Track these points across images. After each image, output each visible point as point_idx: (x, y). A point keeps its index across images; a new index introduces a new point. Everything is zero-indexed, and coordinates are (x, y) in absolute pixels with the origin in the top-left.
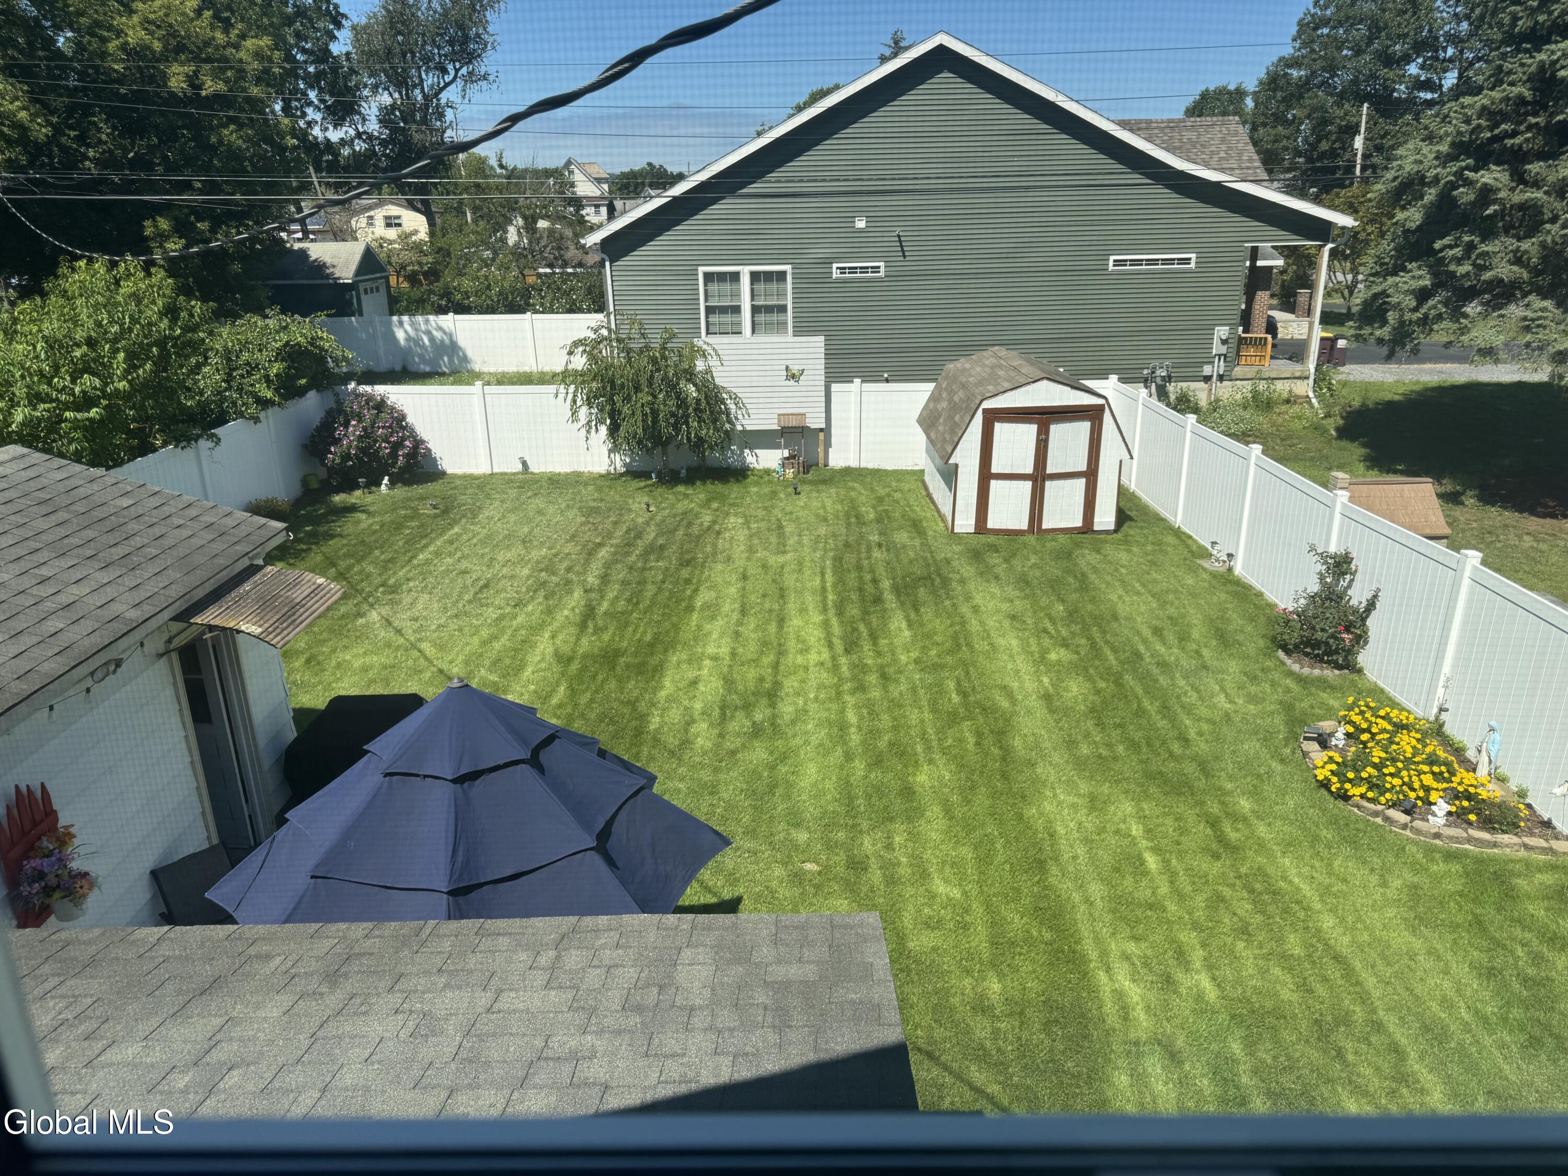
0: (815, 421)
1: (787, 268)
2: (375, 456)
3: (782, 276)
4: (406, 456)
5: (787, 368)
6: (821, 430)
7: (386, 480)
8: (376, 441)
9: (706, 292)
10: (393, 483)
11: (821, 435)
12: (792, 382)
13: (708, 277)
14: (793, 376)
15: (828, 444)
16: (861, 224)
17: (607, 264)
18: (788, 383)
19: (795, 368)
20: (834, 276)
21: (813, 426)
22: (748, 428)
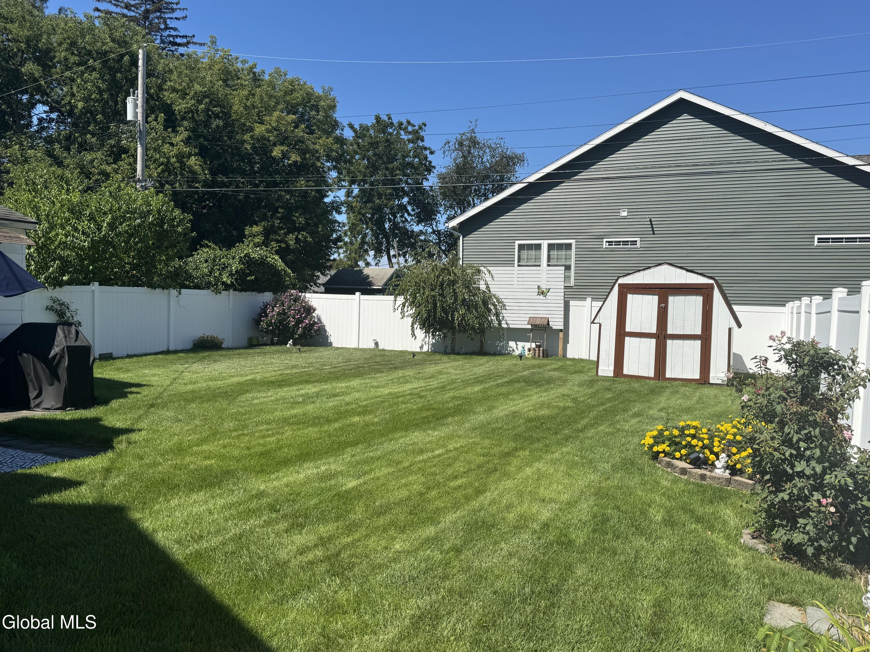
0: (557, 324)
1: (573, 241)
2: (286, 326)
3: (568, 247)
4: (305, 328)
5: (539, 287)
6: (561, 330)
7: (291, 342)
8: (288, 317)
9: (519, 256)
10: (294, 344)
11: (561, 335)
12: (542, 297)
13: (521, 247)
14: (543, 293)
15: (566, 341)
16: (625, 214)
17: (461, 238)
18: (538, 297)
19: (544, 287)
20: (604, 246)
21: (554, 327)
22: (511, 326)
